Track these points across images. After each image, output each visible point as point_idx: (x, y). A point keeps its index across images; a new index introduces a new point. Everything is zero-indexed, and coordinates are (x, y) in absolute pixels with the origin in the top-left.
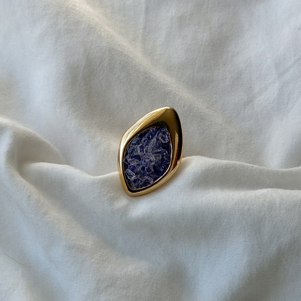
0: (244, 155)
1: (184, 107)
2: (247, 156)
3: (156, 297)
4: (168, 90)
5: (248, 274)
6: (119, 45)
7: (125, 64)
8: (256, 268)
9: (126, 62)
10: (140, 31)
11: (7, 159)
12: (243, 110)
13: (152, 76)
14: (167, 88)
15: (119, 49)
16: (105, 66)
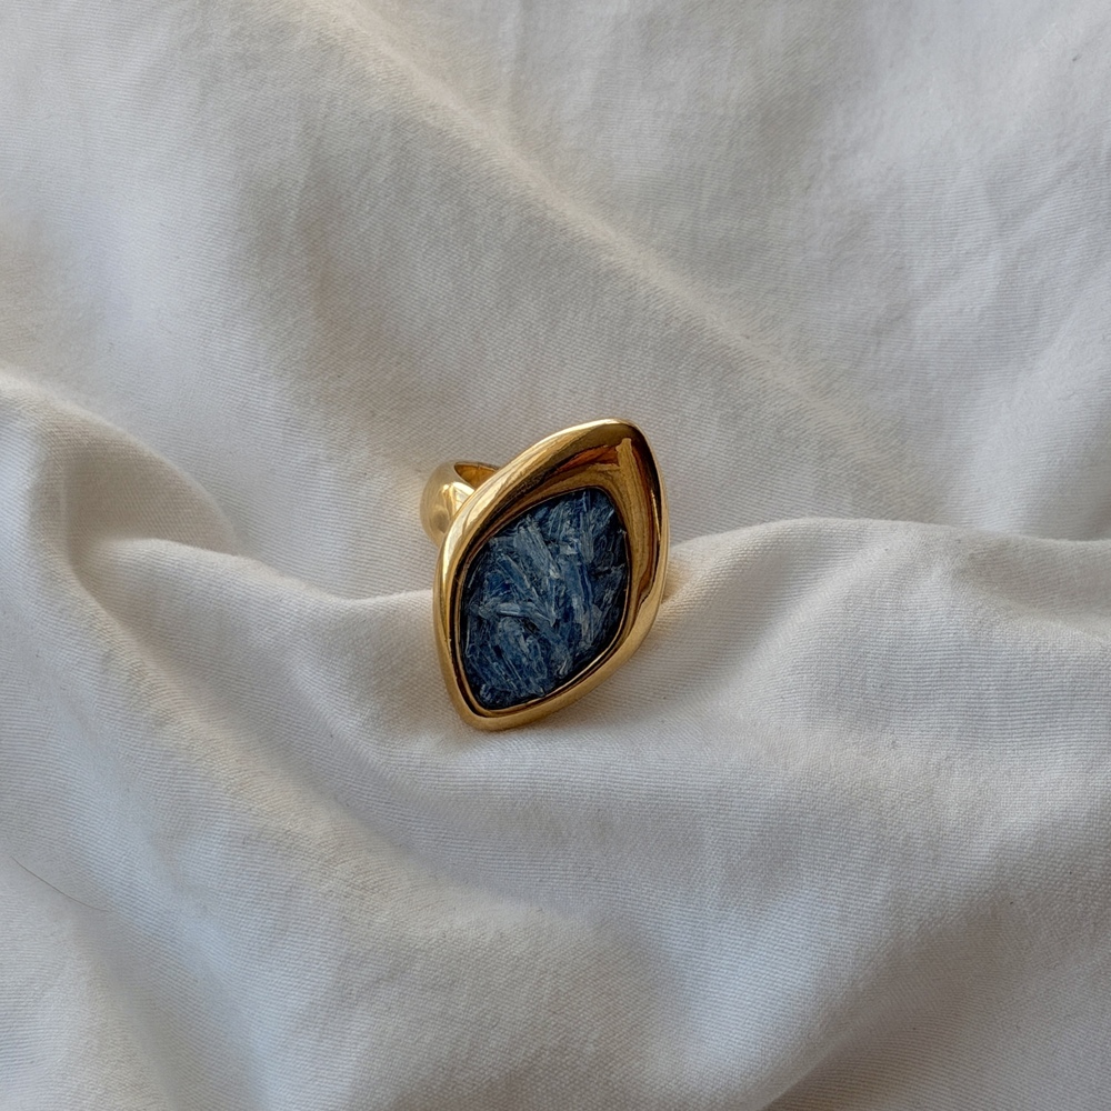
0: (881, 504)
1: (666, 325)
2: (890, 506)
3: (553, 1023)
4: (610, 264)
5: (886, 942)
6: (432, 107)
7: (454, 174)
8: (919, 920)
9: (457, 168)
10: (505, 70)
11: (33, 515)
12: (873, 348)
13: (550, 214)
14: (604, 257)
15: (430, 121)
16: (380, 182)
